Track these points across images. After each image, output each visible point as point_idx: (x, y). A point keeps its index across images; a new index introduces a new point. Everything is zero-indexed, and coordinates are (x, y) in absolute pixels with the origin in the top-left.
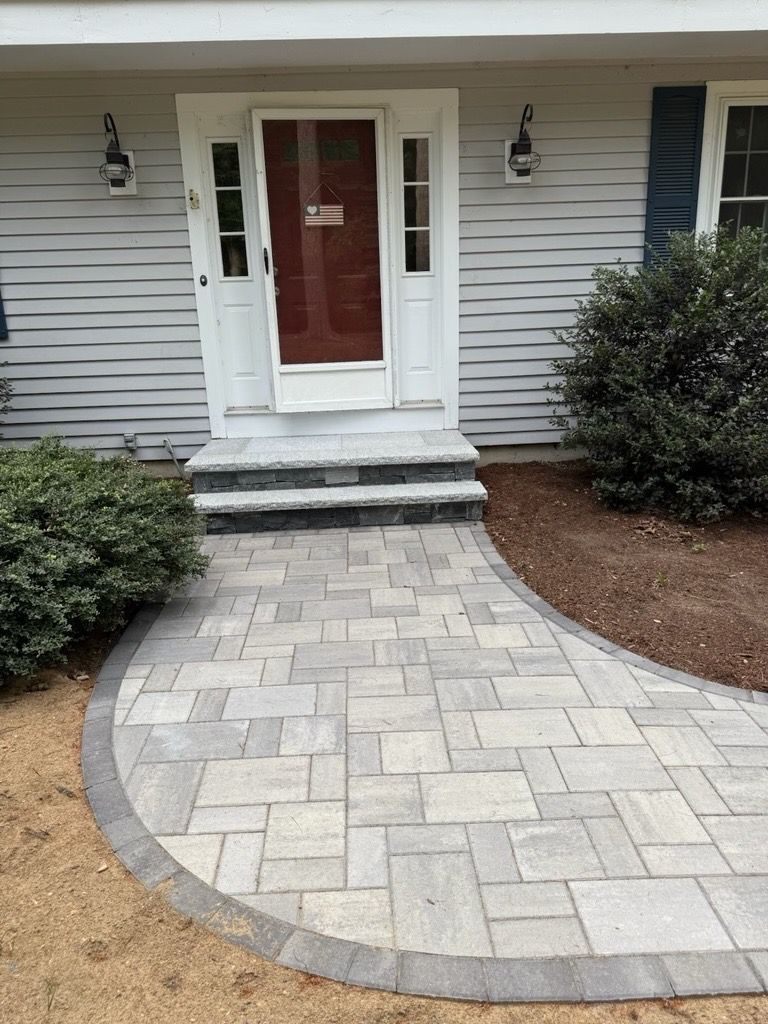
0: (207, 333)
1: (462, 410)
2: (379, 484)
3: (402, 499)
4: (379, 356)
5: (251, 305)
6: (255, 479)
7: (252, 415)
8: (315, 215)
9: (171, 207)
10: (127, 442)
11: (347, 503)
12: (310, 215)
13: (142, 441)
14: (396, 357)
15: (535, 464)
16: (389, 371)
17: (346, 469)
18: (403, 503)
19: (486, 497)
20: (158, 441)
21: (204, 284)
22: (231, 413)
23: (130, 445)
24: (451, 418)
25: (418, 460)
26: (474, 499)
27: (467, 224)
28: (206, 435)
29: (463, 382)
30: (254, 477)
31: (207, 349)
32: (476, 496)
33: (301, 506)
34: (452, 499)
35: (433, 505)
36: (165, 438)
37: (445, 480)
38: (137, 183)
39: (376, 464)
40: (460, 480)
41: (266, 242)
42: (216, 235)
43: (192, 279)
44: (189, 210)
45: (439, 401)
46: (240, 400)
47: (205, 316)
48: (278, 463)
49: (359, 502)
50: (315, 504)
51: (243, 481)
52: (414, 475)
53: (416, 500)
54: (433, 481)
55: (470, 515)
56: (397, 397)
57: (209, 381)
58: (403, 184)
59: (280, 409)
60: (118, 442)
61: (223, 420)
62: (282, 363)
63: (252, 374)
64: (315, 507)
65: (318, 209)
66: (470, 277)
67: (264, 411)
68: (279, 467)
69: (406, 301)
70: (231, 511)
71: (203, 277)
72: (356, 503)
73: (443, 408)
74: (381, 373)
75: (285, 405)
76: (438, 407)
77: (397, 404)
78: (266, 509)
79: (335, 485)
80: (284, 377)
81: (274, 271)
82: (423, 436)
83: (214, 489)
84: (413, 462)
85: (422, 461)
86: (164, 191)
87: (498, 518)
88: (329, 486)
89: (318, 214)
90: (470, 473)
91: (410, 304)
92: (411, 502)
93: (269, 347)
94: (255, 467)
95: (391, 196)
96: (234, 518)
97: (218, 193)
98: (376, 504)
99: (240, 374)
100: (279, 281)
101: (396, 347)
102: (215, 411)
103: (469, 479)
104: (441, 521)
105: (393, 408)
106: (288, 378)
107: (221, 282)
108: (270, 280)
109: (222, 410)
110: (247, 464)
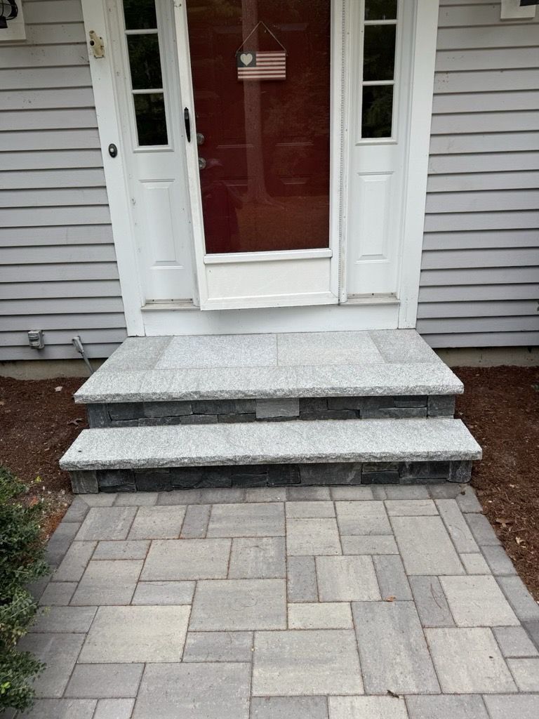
0: (119, 214)
1: (422, 307)
2: (325, 419)
3: (360, 456)
4: (324, 243)
5: (171, 180)
6: (166, 411)
7: (174, 310)
8: (249, 65)
9: (69, 55)
10: (32, 340)
11: (285, 459)
12: (246, 66)
13: (50, 339)
14: (345, 244)
15: (503, 369)
16: (335, 260)
17: (283, 401)
18: (363, 460)
19: (480, 457)
20: (66, 338)
21: (113, 154)
22: (150, 308)
23: (35, 344)
24: (408, 315)
25: (380, 392)
26: (464, 458)
27: (445, 75)
28: (122, 333)
29: (425, 274)
30: (165, 409)
31: (119, 234)
32: (466, 455)
33: (223, 462)
34: (432, 457)
35: (403, 464)
36: (75, 336)
37: (414, 416)
38: (27, 24)
39: (324, 395)
40: (434, 416)
41: (188, 101)
42: (128, 92)
43: (100, 149)
44: (91, 58)
45: (393, 295)
46: (160, 292)
47: (116, 194)
48: (196, 393)
49: (302, 459)
50: (240, 460)
51: (151, 413)
52: (372, 409)
53: (381, 458)
54: (397, 417)
55: (453, 477)
56: (344, 291)
57: (123, 271)
58: (363, 22)
59: (205, 306)
60: (21, 339)
61: (140, 315)
62: (207, 253)
63: (174, 262)
64: (241, 463)
65: (254, 57)
66: (444, 145)
67: (187, 306)
68: (196, 397)
69: (361, 174)
70: (129, 467)
71: (112, 146)
72: (296, 459)
73: (397, 305)
74: (327, 263)
75: (211, 300)
76: (392, 303)
77: (343, 300)
78: (174, 465)
79: (269, 420)
80: (209, 269)
81: (198, 138)
82: (375, 341)
83: (113, 423)
84: (372, 394)
85: (385, 394)
86: (59, 35)
87: (493, 482)
88: (260, 420)
89: (253, 64)
90: (448, 409)
91: (366, 179)
92: (372, 460)
93: (191, 231)
94: (165, 398)
95: (349, 38)
96: (135, 474)
97: (130, 38)
98: (324, 461)
99: (159, 263)
100: (203, 150)
101: (346, 232)
102: (132, 304)
103: (447, 415)
104: (413, 483)
105: (339, 305)
106: (213, 269)
107: (135, 152)
108: (192, 149)
109: (139, 304)
110: (154, 394)
